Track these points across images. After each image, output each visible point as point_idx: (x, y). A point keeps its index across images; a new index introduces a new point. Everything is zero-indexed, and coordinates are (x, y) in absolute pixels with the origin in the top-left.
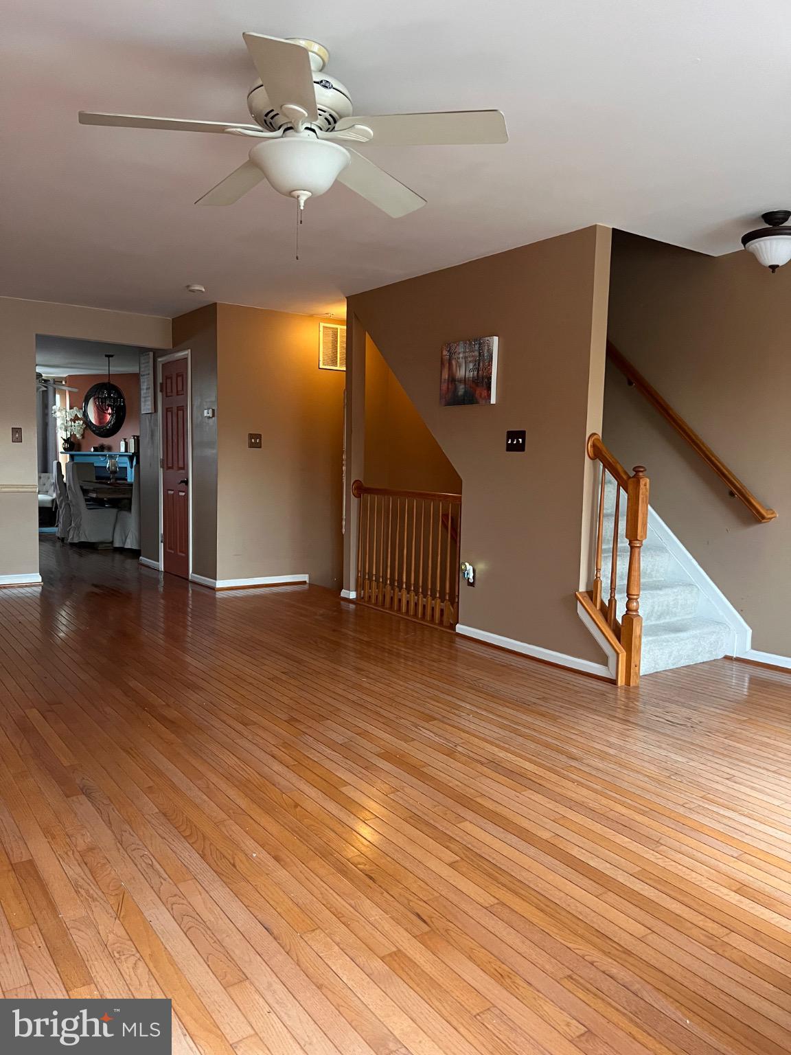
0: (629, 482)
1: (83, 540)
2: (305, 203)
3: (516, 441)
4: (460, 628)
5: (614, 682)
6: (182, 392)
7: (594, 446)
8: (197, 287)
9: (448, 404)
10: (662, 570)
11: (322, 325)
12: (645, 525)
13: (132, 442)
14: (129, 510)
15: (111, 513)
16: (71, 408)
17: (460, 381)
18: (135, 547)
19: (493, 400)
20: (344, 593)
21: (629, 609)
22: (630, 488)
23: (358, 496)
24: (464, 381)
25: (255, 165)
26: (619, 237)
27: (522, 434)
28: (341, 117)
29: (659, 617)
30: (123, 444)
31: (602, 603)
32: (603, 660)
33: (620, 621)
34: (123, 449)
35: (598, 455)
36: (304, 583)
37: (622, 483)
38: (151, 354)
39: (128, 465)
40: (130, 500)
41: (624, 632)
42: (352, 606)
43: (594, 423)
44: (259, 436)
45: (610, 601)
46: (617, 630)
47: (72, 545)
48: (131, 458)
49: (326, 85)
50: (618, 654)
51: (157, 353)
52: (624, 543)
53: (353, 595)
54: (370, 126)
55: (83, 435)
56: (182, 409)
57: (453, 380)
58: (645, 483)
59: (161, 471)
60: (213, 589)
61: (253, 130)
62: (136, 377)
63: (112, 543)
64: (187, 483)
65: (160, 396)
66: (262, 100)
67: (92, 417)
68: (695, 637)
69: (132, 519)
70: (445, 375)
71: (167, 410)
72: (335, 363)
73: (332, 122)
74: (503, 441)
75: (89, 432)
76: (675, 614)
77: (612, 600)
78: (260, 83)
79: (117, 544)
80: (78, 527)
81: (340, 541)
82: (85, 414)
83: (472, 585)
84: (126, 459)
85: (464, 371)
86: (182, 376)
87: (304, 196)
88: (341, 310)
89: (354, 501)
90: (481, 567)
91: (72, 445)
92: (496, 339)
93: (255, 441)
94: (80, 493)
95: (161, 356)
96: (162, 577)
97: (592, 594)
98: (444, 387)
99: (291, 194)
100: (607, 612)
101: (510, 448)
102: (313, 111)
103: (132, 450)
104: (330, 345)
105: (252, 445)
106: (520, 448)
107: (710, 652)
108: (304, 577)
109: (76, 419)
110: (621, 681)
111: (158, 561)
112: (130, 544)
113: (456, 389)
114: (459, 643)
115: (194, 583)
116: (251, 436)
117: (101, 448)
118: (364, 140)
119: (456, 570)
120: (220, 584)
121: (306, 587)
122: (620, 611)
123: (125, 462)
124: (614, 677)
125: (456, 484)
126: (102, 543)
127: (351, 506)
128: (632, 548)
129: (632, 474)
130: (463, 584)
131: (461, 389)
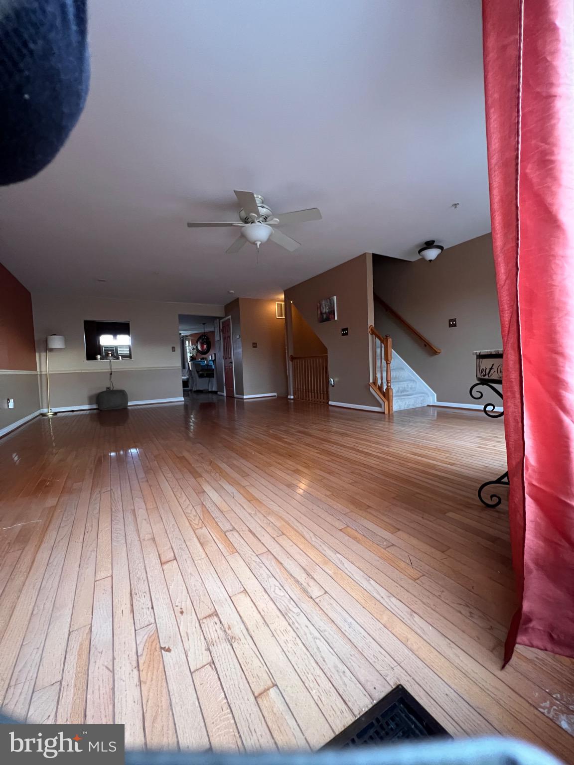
0: (384, 341)
1: (198, 389)
2: (259, 245)
3: (345, 332)
4: (330, 403)
5: (384, 413)
6: (229, 331)
7: (371, 329)
8: (232, 292)
9: (321, 322)
10: (403, 377)
11: (276, 303)
12: (391, 355)
13: (213, 356)
14: (213, 377)
15: (207, 379)
16: (192, 345)
17: (324, 314)
18: (216, 390)
19: (336, 318)
20: (289, 397)
21: (387, 386)
22: (385, 343)
23: (292, 361)
24: (326, 313)
25: (243, 236)
26: (375, 256)
27: (347, 329)
28: (268, 216)
29: (402, 392)
30: (210, 357)
31: (379, 386)
32: (380, 406)
33: (384, 390)
34: (210, 358)
35: (373, 333)
36: (275, 396)
37: (382, 342)
38: (218, 320)
39: (213, 364)
40: (213, 374)
41: (387, 395)
42: (292, 401)
43: (371, 322)
44: (256, 343)
45: (381, 384)
46: (384, 394)
47: (195, 392)
48: (213, 361)
49: (263, 207)
50: (384, 402)
51: (220, 318)
52: (384, 362)
53: (292, 397)
54: (278, 218)
55: (197, 355)
56: (229, 337)
57: (322, 313)
58: (390, 340)
59: (223, 361)
60: (243, 399)
61: (241, 224)
62: (213, 332)
63: (208, 390)
64: (232, 363)
65: (221, 333)
66: (243, 214)
67: (199, 348)
68: (415, 397)
69: (214, 380)
70: (319, 312)
71: (224, 338)
72: (282, 316)
73: (266, 219)
74: (341, 332)
75: (199, 354)
76: (408, 391)
77: (382, 384)
78: (242, 209)
79: (210, 390)
80: (196, 385)
81: (287, 378)
82: (197, 347)
83: (333, 386)
84: (212, 362)
85: (325, 310)
86: (229, 325)
87: (259, 243)
88: (282, 297)
89: (290, 362)
90: (336, 379)
91: (192, 358)
92: (335, 297)
93: (255, 345)
94: (196, 372)
95: (221, 319)
96: (225, 398)
97: (375, 383)
98: (319, 316)
99: (254, 243)
100: (380, 388)
101: (343, 335)
102: (259, 216)
103: (214, 359)
104: (280, 310)
105: (254, 347)
106: (347, 334)
107: (422, 404)
108: (275, 394)
109: (194, 349)
110: (386, 412)
111: (223, 392)
112: (214, 389)
113: (323, 317)
114: (330, 408)
115: (236, 398)
116: (254, 343)
117: (202, 359)
118: (276, 223)
119: (328, 382)
120: (245, 397)
121: (276, 397)
122: (385, 387)
123: (211, 363)
124: (384, 411)
125: (325, 350)
126: (205, 390)
127: (290, 365)
128: (387, 364)
129: (385, 337)
130: (330, 386)
131: (325, 316)
